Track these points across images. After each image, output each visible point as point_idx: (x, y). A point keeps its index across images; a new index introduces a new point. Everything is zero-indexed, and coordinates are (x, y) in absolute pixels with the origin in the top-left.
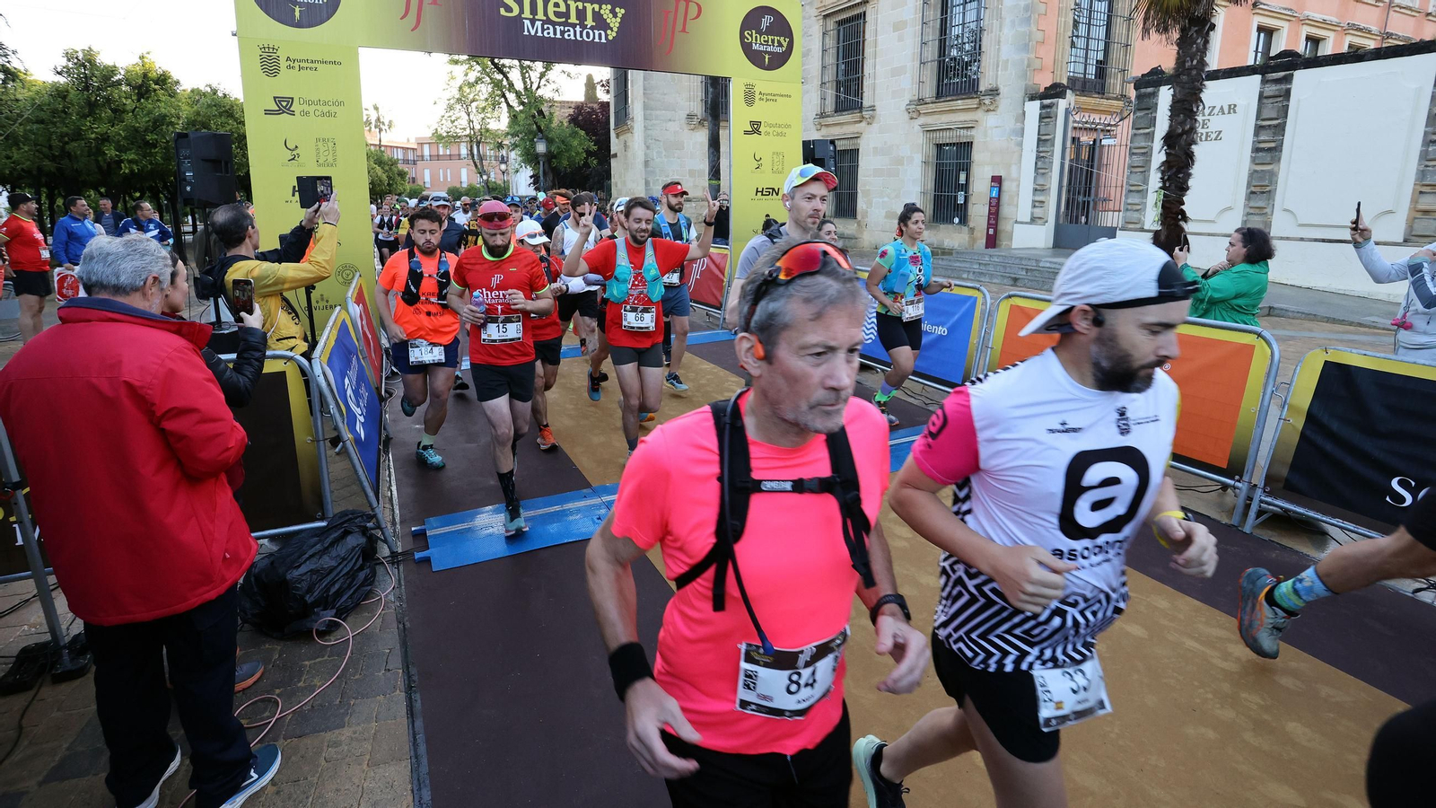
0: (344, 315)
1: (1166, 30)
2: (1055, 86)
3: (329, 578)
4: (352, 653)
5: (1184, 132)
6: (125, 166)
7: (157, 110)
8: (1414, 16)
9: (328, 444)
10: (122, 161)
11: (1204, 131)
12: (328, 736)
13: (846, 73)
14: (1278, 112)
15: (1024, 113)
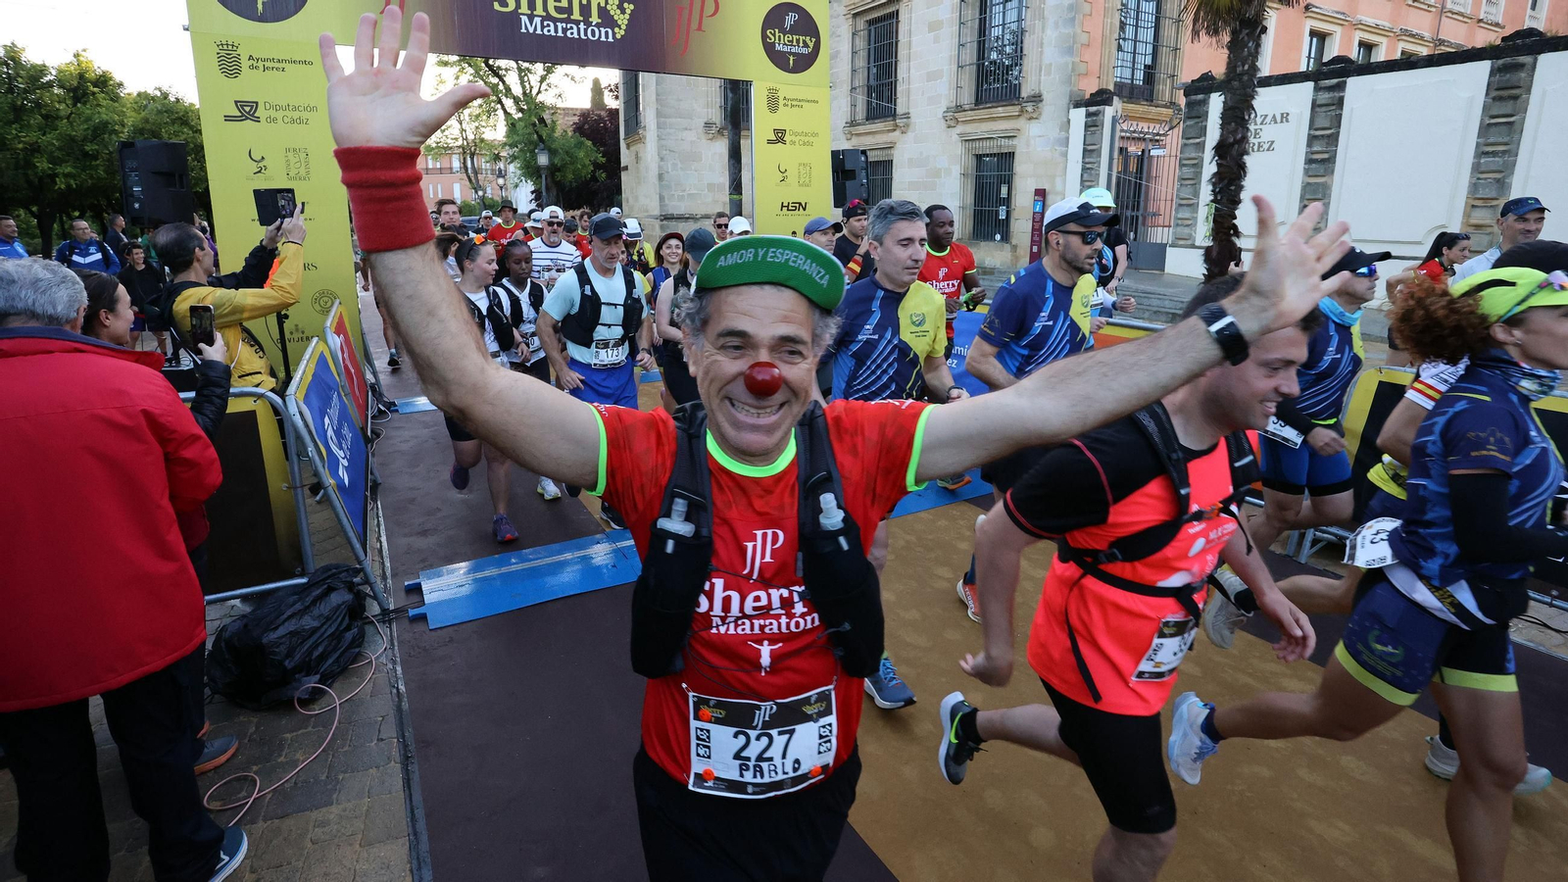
0: (322, 347)
1: (1216, 32)
2: (1101, 92)
3: (311, 642)
4: (339, 722)
5: (1237, 142)
6: (61, 181)
7: (97, 115)
8: (1466, 23)
9: (308, 492)
10: (56, 175)
11: (1256, 141)
12: (315, 815)
13: (878, 77)
14: (1331, 121)
15: (1069, 121)
